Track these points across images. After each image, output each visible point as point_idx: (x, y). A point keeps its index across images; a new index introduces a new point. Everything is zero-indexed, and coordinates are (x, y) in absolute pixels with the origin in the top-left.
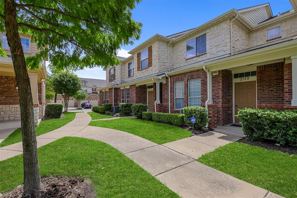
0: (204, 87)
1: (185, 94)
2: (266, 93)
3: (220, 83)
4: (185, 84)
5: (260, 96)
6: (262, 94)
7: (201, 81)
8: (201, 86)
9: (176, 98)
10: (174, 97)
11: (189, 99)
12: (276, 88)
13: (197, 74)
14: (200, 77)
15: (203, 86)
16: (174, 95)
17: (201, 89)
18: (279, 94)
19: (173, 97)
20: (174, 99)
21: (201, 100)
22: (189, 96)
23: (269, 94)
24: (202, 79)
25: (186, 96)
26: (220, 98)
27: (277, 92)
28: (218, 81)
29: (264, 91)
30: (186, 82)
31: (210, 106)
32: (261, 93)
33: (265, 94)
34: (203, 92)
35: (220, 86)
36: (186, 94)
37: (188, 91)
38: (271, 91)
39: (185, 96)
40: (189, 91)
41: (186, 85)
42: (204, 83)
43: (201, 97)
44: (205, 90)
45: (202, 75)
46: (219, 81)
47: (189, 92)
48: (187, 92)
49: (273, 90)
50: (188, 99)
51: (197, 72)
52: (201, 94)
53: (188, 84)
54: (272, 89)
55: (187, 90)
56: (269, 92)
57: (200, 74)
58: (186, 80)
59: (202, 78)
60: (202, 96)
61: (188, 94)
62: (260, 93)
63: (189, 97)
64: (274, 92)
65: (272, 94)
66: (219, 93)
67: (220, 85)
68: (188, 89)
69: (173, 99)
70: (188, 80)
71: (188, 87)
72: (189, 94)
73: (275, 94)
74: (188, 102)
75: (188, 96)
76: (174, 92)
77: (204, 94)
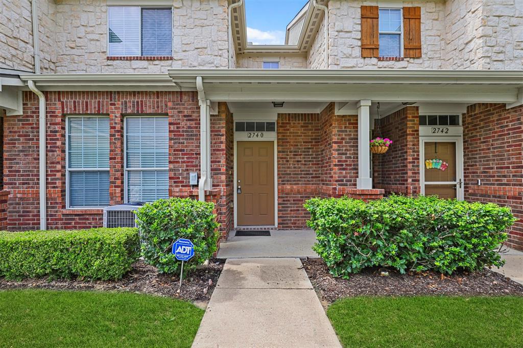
0: (179, 143)
1: (111, 159)
2: (291, 165)
3: (223, 135)
4: (114, 128)
5: (282, 171)
6: (284, 168)
7: (170, 124)
8: (171, 139)
9: (70, 172)
10: (64, 167)
11: (126, 174)
12: (304, 158)
13: (157, 102)
14: (167, 114)
15: (176, 139)
16: (63, 159)
17: (170, 147)
18: (308, 168)
19: (59, 167)
20: (64, 175)
21: (170, 178)
22: (127, 167)
23: (295, 168)
24: (172, 120)
25: (118, 166)
26: (222, 174)
27: (305, 165)
28: (217, 131)
29: (287, 161)
30: (118, 120)
31: (209, 195)
32: (285, 164)
33: (289, 168)
34: (175, 154)
35: (222, 143)
36: (115, 158)
37: (122, 151)
38: (298, 161)
39: (115, 167)
40: (127, 149)
41: (118, 131)
42: (179, 131)
43: (170, 170)
44: (181, 150)
45: (173, 108)
46: (220, 131)
47: (127, 153)
48: (118, 151)
49: (300, 161)
50: (122, 175)
51: (158, 98)
52: (170, 162)
53: (122, 128)
54: (299, 159)
55: (119, 145)
56: (295, 163)
57: (166, 105)
58: (118, 115)
59: (172, 116)
60: (172, 166)
61: (122, 158)
62: (283, 164)
63: (125, 168)
64: (302, 164)
65: (300, 168)
66: (219, 162)
67: (222, 140)
68: (122, 143)
69: (59, 175)
70: (123, 115)
71: (122, 136)
72: (127, 160)
73: (303, 168)
74: (122, 183)
75: (122, 167)
76: (63, 151)
77: (178, 162)
